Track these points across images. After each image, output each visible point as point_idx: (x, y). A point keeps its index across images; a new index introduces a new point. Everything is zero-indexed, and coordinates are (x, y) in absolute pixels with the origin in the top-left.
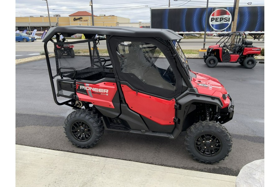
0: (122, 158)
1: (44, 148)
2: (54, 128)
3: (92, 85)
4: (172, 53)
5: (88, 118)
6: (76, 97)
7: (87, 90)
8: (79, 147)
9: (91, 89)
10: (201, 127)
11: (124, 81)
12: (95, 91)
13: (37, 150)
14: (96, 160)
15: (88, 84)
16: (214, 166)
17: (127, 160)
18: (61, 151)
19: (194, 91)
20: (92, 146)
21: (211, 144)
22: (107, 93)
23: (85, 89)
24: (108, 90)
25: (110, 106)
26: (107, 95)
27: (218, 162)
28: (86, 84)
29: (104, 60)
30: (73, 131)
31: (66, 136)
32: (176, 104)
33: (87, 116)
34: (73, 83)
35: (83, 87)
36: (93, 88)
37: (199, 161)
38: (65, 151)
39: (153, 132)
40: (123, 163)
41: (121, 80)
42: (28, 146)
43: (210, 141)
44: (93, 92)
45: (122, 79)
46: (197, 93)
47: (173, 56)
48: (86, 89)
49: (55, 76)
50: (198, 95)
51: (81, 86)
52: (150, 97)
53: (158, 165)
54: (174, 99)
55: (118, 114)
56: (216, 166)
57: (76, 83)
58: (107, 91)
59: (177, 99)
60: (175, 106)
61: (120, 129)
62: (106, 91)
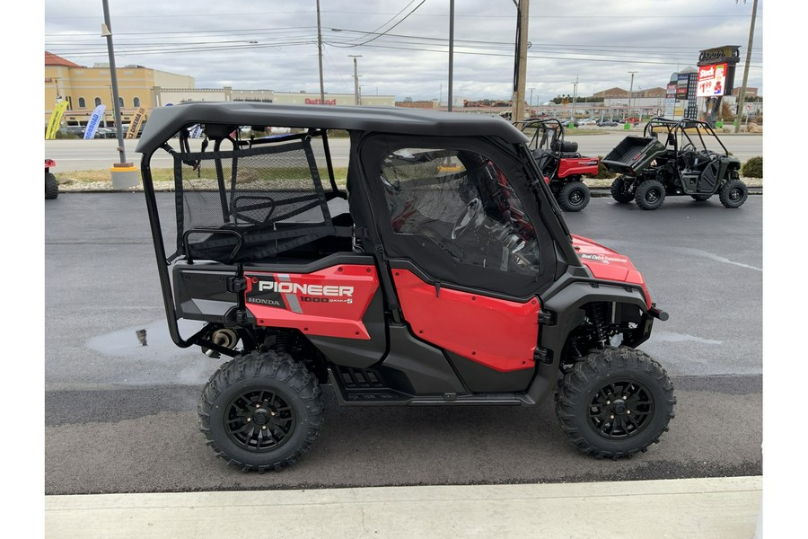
0: (394, 481)
1: (134, 492)
2: (125, 425)
3: (299, 276)
4: (528, 178)
5: (284, 378)
6: (244, 315)
7: (284, 293)
8: (254, 470)
9: (298, 289)
10: (604, 365)
11: (400, 257)
12: (310, 293)
13: (115, 501)
14: (325, 499)
15: (287, 276)
16: (636, 462)
17: (413, 485)
18: (197, 490)
19: (583, 272)
20: (294, 461)
21: (626, 405)
22: (350, 297)
23: (276, 290)
24: (352, 289)
25: (357, 333)
26: (350, 301)
27: (644, 450)
28: (280, 275)
29: (267, 201)
30: (230, 425)
31: (207, 441)
32: (541, 312)
33: (280, 372)
34: (234, 274)
35: (271, 283)
36: (305, 285)
37: (599, 456)
38: (211, 490)
39: (475, 393)
40: (406, 494)
41: (393, 257)
42: (74, 494)
43: (625, 398)
44: (304, 299)
45: (395, 254)
46: (591, 278)
47: (531, 185)
48: (281, 290)
49: (173, 258)
50: (595, 284)
51: (261, 283)
52: (474, 298)
53: (502, 484)
54: (536, 299)
55: (378, 356)
56: (640, 462)
57: (245, 273)
58: (350, 291)
59: (543, 297)
60: (540, 316)
61: (378, 398)
62: (345, 292)
